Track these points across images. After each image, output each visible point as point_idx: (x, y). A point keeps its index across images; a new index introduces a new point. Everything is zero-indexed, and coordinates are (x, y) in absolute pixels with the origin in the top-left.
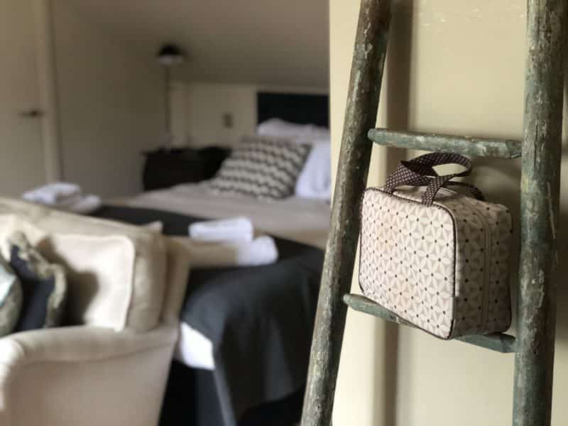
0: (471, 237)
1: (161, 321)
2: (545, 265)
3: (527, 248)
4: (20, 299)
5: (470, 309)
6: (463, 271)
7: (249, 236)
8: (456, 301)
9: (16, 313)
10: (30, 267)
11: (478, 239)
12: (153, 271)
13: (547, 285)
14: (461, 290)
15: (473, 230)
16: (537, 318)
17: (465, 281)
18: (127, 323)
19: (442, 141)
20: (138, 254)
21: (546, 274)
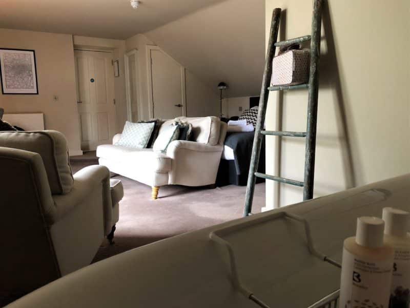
0: (298, 56)
1: (218, 143)
2: (316, 62)
3: (312, 58)
4: (179, 132)
5: (297, 74)
6: (295, 64)
7: (246, 124)
8: (293, 72)
9: (178, 135)
10: (182, 126)
11: (299, 57)
12: (217, 127)
13: (316, 67)
14: (295, 69)
15: (298, 54)
16: (314, 75)
17: (296, 67)
18: (208, 142)
19: (292, 41)
20: (212, 121)
21: (316, 64)
